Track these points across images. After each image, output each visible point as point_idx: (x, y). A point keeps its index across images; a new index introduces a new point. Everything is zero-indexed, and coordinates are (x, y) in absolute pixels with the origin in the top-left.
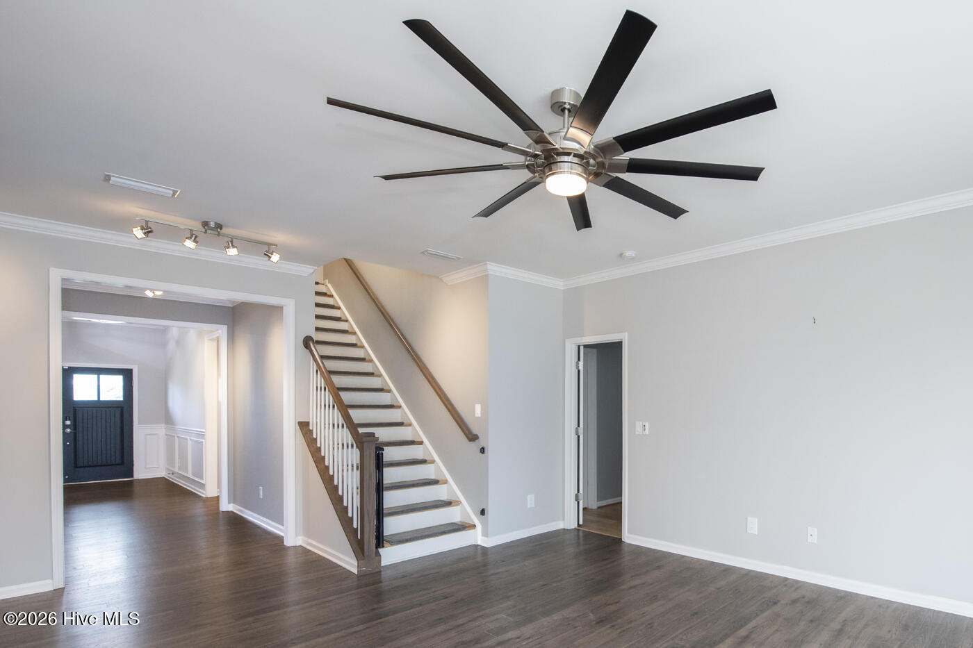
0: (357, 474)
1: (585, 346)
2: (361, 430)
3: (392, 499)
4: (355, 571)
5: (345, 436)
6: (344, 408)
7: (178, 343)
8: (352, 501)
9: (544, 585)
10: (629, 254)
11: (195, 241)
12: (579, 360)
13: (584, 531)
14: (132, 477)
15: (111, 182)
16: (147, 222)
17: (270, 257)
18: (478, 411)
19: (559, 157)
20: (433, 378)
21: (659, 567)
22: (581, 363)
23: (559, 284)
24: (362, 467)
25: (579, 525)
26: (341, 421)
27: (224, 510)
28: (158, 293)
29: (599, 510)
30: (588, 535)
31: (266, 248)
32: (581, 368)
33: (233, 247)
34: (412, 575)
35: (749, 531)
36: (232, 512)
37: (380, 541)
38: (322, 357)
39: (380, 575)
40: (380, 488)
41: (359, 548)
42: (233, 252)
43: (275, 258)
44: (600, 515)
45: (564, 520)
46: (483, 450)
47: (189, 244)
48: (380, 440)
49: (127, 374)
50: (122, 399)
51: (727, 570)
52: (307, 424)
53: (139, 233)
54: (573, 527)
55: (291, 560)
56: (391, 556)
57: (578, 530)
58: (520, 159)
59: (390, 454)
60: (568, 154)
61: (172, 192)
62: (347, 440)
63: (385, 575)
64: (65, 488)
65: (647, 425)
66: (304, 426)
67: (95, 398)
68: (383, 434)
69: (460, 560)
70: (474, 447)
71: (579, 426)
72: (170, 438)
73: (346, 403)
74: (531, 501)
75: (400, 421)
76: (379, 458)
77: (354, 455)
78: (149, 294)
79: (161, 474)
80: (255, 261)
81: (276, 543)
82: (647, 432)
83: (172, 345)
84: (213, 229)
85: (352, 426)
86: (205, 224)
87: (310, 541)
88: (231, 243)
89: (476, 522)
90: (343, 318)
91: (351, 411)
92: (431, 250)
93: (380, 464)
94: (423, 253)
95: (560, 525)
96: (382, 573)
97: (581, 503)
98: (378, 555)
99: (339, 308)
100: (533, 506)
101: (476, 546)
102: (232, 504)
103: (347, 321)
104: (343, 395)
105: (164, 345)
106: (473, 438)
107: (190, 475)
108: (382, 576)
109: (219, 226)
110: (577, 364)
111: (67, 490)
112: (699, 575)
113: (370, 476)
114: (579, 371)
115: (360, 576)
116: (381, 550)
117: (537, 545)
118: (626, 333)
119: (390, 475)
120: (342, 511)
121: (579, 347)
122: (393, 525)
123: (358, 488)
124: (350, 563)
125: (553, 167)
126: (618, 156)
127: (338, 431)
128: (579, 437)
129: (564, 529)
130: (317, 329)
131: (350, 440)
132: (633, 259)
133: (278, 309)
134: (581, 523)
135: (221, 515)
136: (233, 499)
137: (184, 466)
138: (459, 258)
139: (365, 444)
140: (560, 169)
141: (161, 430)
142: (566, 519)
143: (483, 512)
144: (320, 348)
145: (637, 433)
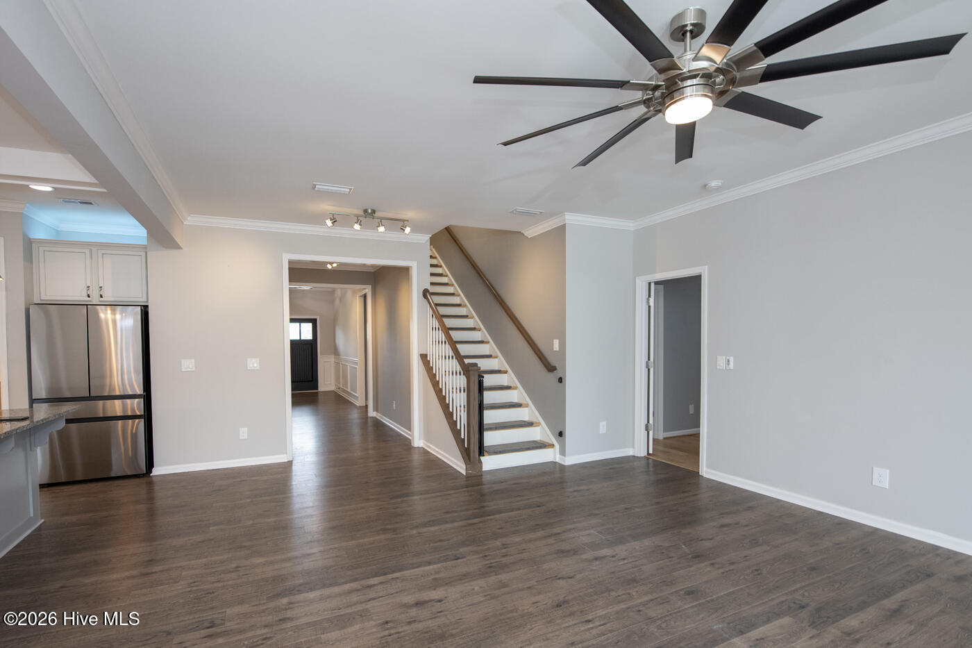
0: (464, 396)
1: (657, 283)
2: (467, 361)
3: (490, 417)
4: (465, 474)
5: (454, 365)
6: (453, 344)
7: (340, 300)
8: (461, 417)
9: (626, 509)
10: (714, 184)
11: (360, 225)
12: (649, 296)
13: (654, 460)
14: (317, 389)
15: (316, 189)
16: (333, 215)
17: (404, 230)
18: (556, 346)
19: (685, 82)
20: (516, 319)
21: (750, 508)
22: (652, 300)
23: (629, 225)
24: (468, 390)
25: (648, 454)
26: (451, 354)
27: (371, 416)
28: (335, 265)
29: (666, 441)
30: (657, 465)
31: (401, 223)
32: (652, 304)
33: (382, 225)
34: (506, 482)
35: (874, 484)
36: (375, 417)
37: (481, 450)
38: (437, 305)
39: (482, 478)
40: (481, 408)
41: (466, 454)
42: (382, 229)
43: (408, 230)
44: (666, 446)
45: (633, 447)
46: (560, 380)
47: (357, 227)
48: (482, 369)
49: (314, 322)
50: (311, 338)
51: (843, 525)
52: (426, 355)
53: (329, 223)
54: (643, 455)
55: (416, 458)
56: (490, 463)
57: (648, 459)
58: (638, 95)
59: (488, 380)
60: (695, 77)
61: (348, 190)
62: (456, 368)
63: (486, 478)
64: (292, 394)
65: (732, 359)
66: (424, 357)
67: (298, 338)
68: (483, 364)
69: (544, 474)
70: (552, 377)
71: (649, 359)
72: (337, 364)
73: (454, 340)
74: (603, 426)
75: (488, 353)
76: (480, 383)
77: (461, 381)
78: (329, 267)
79: (332, 388)
80: (395, 236)
81: (407, 444)
82: (731, 366)
83: (337, 301)
84: (369, 215)
85: (460, 358)
86: (365, 211)
87: (429, 444)
88: (381, 221)
89: (554, 441)
90: (444, 274)
91: (459, 346)
92: (520, 209)
93: (481, 388)
94: (512, 212)
95: (629, 452)
96: (483, 477)
97: (651, 433)
98: (480, 462)
99: (441, 266)
100: (605, 432)
101: (555, 463)
102: (375, 412)
103: (447, 276)
104: (452, 333)
105: (333, 301)
106: (551, 368)
107: (349, 390)
108: (483, 480)
109: (374, 212)
110: (648, 300)
111: (293, 396)
112: (806, 524)
113: (474, 399)
114: (649, 307)
115: (468, 477)
116: (482, 458)
117: (611, 469)
118: (706, 267)
119: (489, 397)
120: (453, 424)
121: (650, 284)
122: (491, 438)
123: (464, 407)
124: (460, 466)
125: (676, 94)
126: (752, 65)
127: (449, 362)
128: (649, 370)
129: (634, 456)
130: (432, 284)
131: (459, 368)
132: (718, 189)
133: (406, 270)
134: (651, 452)
135: (369, 419)
136: (376, 409)
137: (345, 384)
138: (541, 212)
139: (471, 373)
140: (683, 95)
141: (332, 359)
142: (636, 446)
143: (561, 434)
144: (433, 297)
145: (718, 367)
